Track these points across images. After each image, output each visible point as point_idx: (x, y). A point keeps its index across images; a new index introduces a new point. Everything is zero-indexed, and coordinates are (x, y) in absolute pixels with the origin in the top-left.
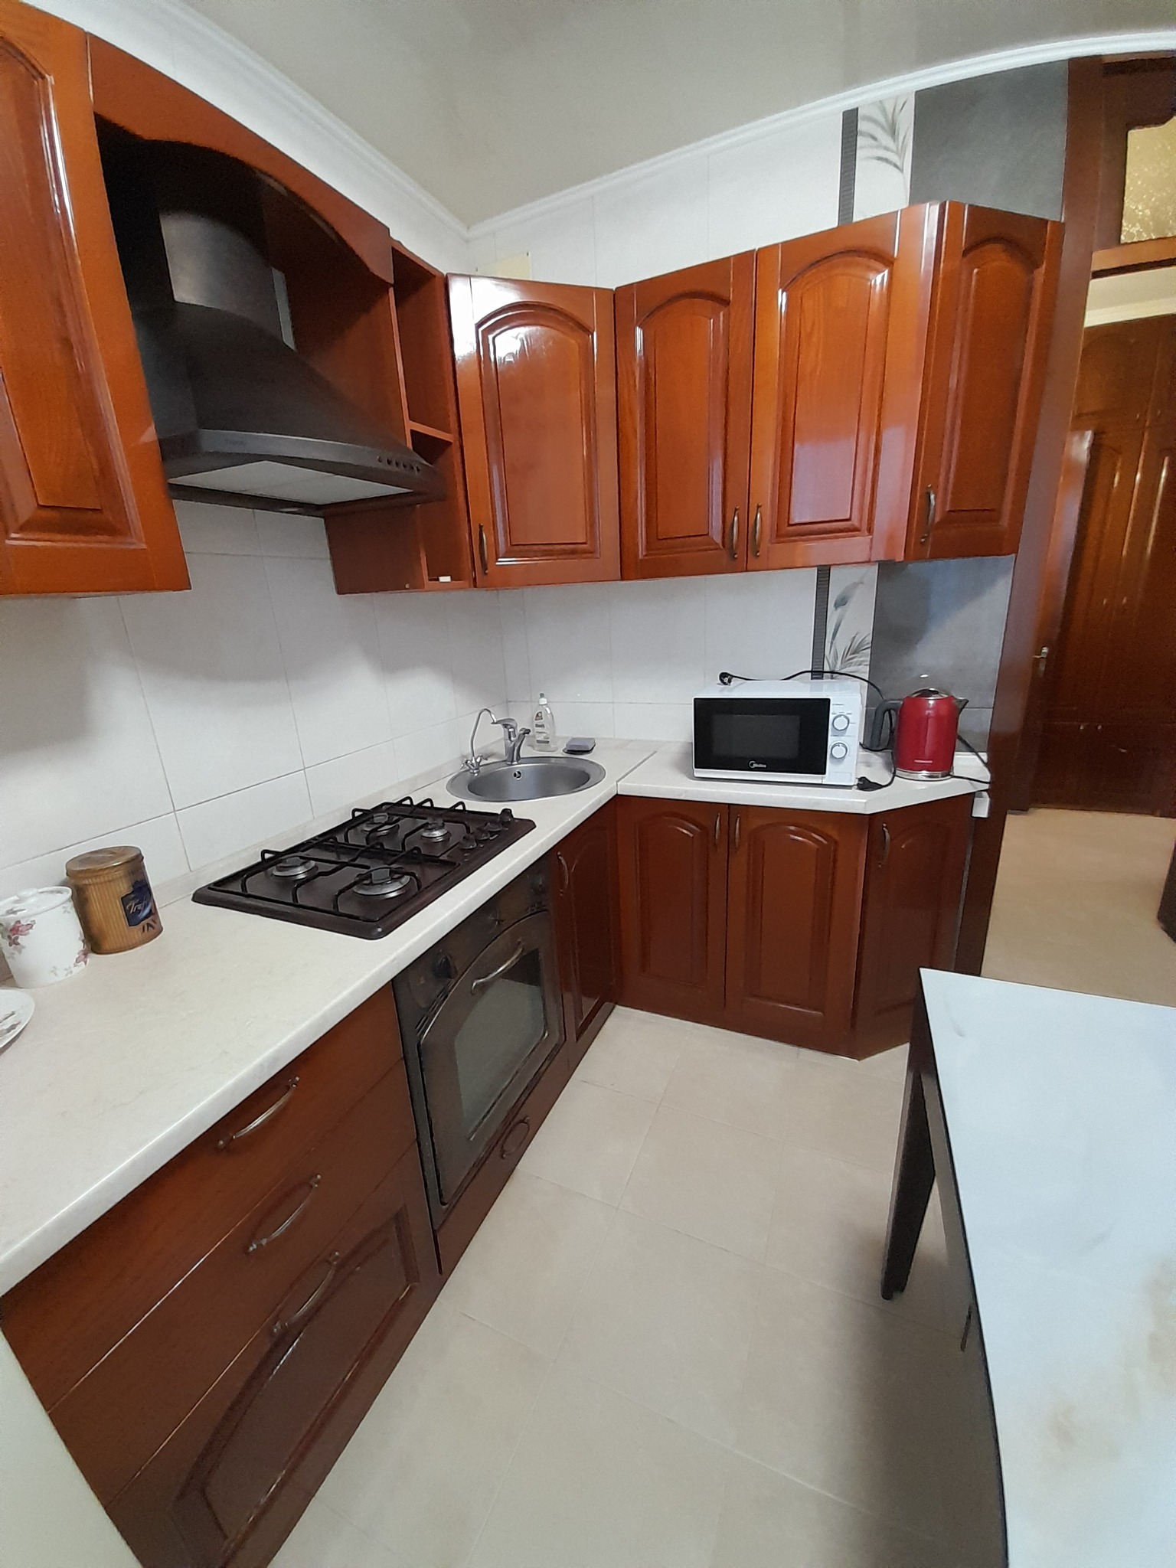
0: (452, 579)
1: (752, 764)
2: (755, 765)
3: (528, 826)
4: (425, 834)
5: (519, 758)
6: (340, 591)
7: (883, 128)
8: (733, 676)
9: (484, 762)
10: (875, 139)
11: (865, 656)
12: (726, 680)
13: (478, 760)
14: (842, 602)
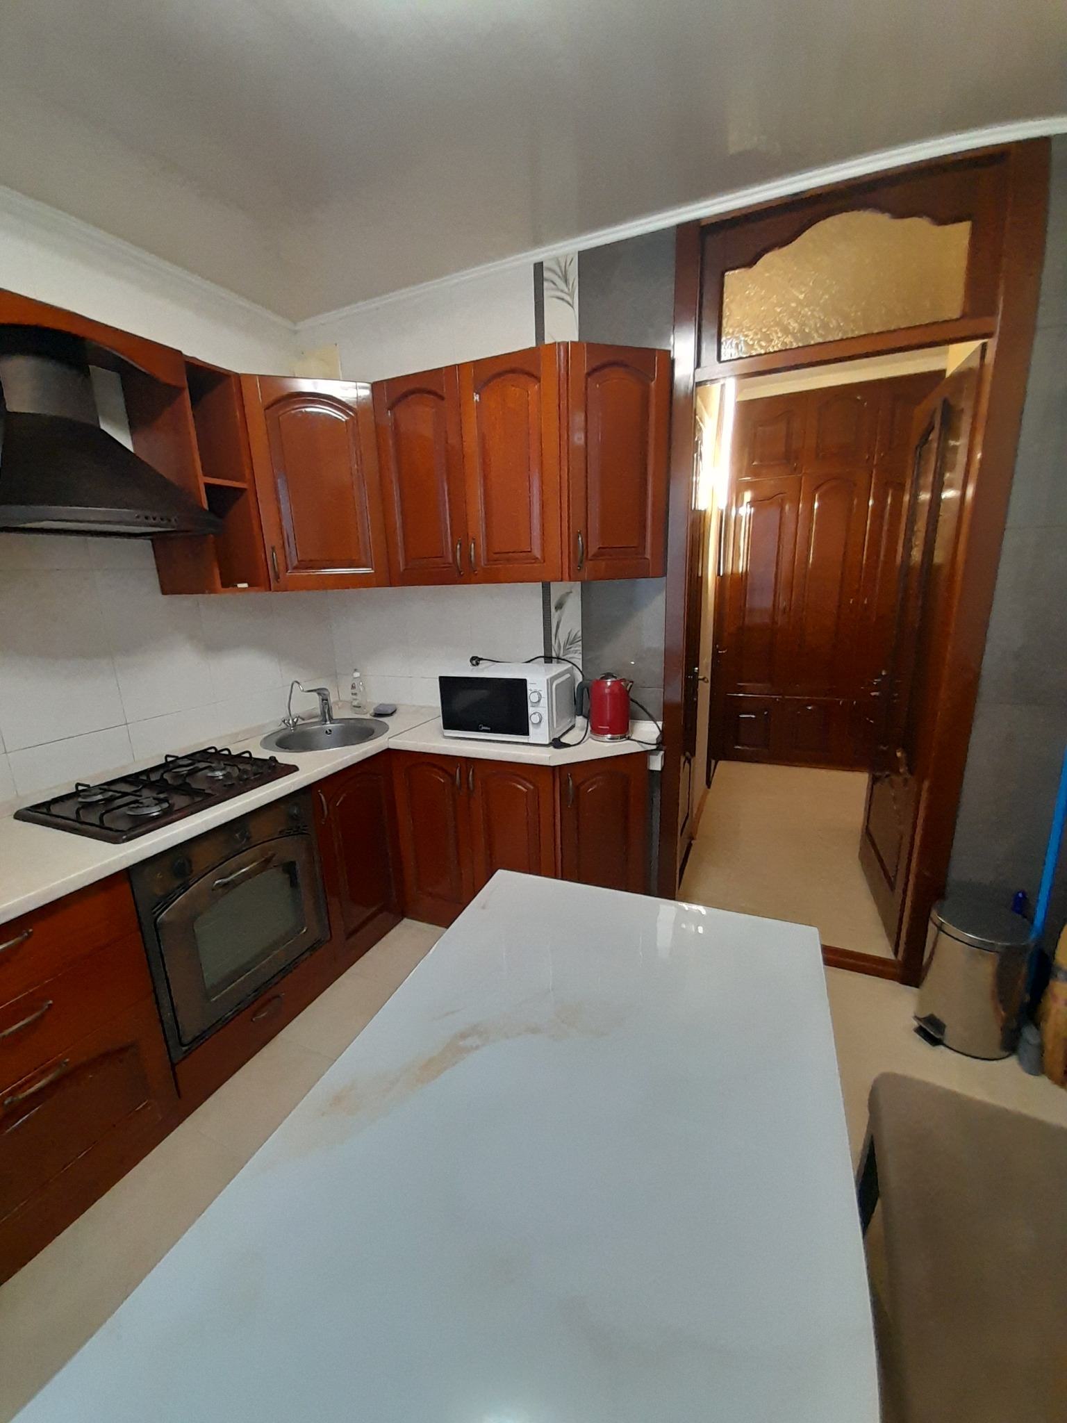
0: (250, 585)
1: (481, 727)
2: (483, 728)
3: (293, 769)
4: (210, 774)
5: (331, 719)
6: (164, 592)
7: (559, 277)
8: (481, 659)
9: (300, 722)
10: (554, 284)
11: (578, 647)
12: (474, 662)
13: (295, 720)
14: (559, 606)
